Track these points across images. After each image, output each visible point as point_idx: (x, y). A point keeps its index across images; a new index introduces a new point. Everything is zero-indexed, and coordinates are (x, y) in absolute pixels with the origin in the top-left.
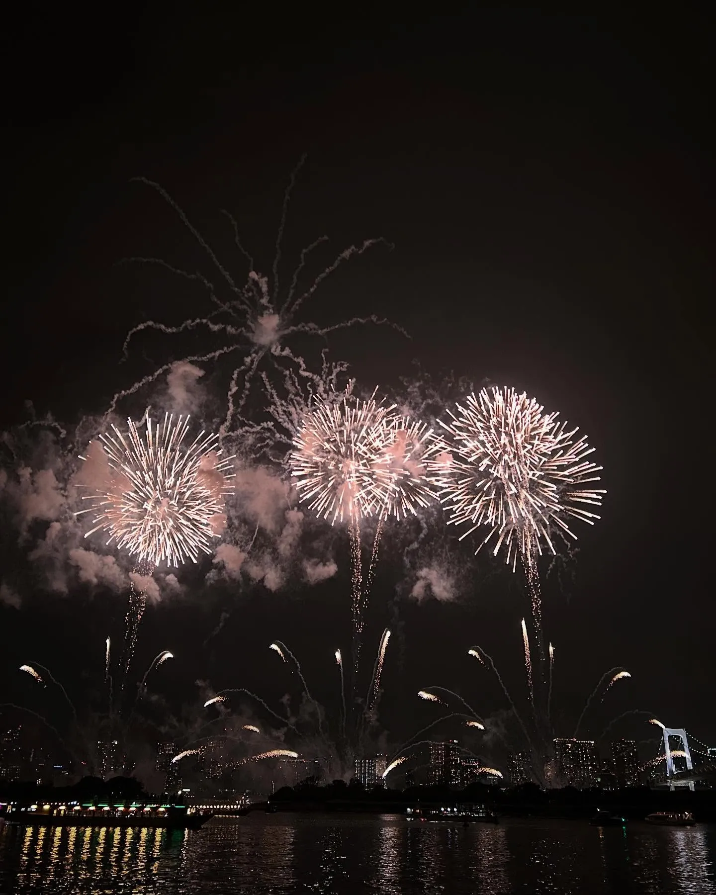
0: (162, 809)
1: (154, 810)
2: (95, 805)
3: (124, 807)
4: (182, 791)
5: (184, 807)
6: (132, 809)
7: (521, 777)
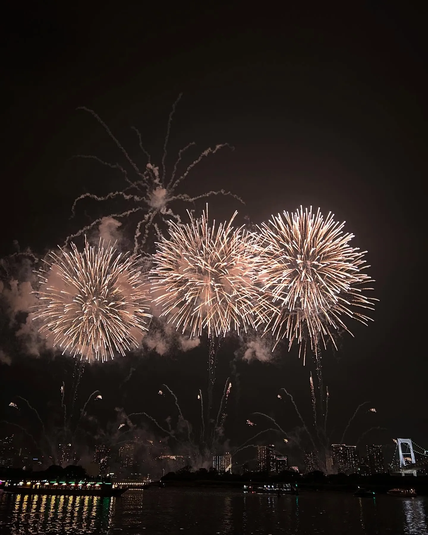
0: (97, 485)
1: (93, 485)
2: (58, 482)
3: (75, 483)
4: (109, 475)
5: (110, 484)
6: (79, 485)
7: (312, 467)
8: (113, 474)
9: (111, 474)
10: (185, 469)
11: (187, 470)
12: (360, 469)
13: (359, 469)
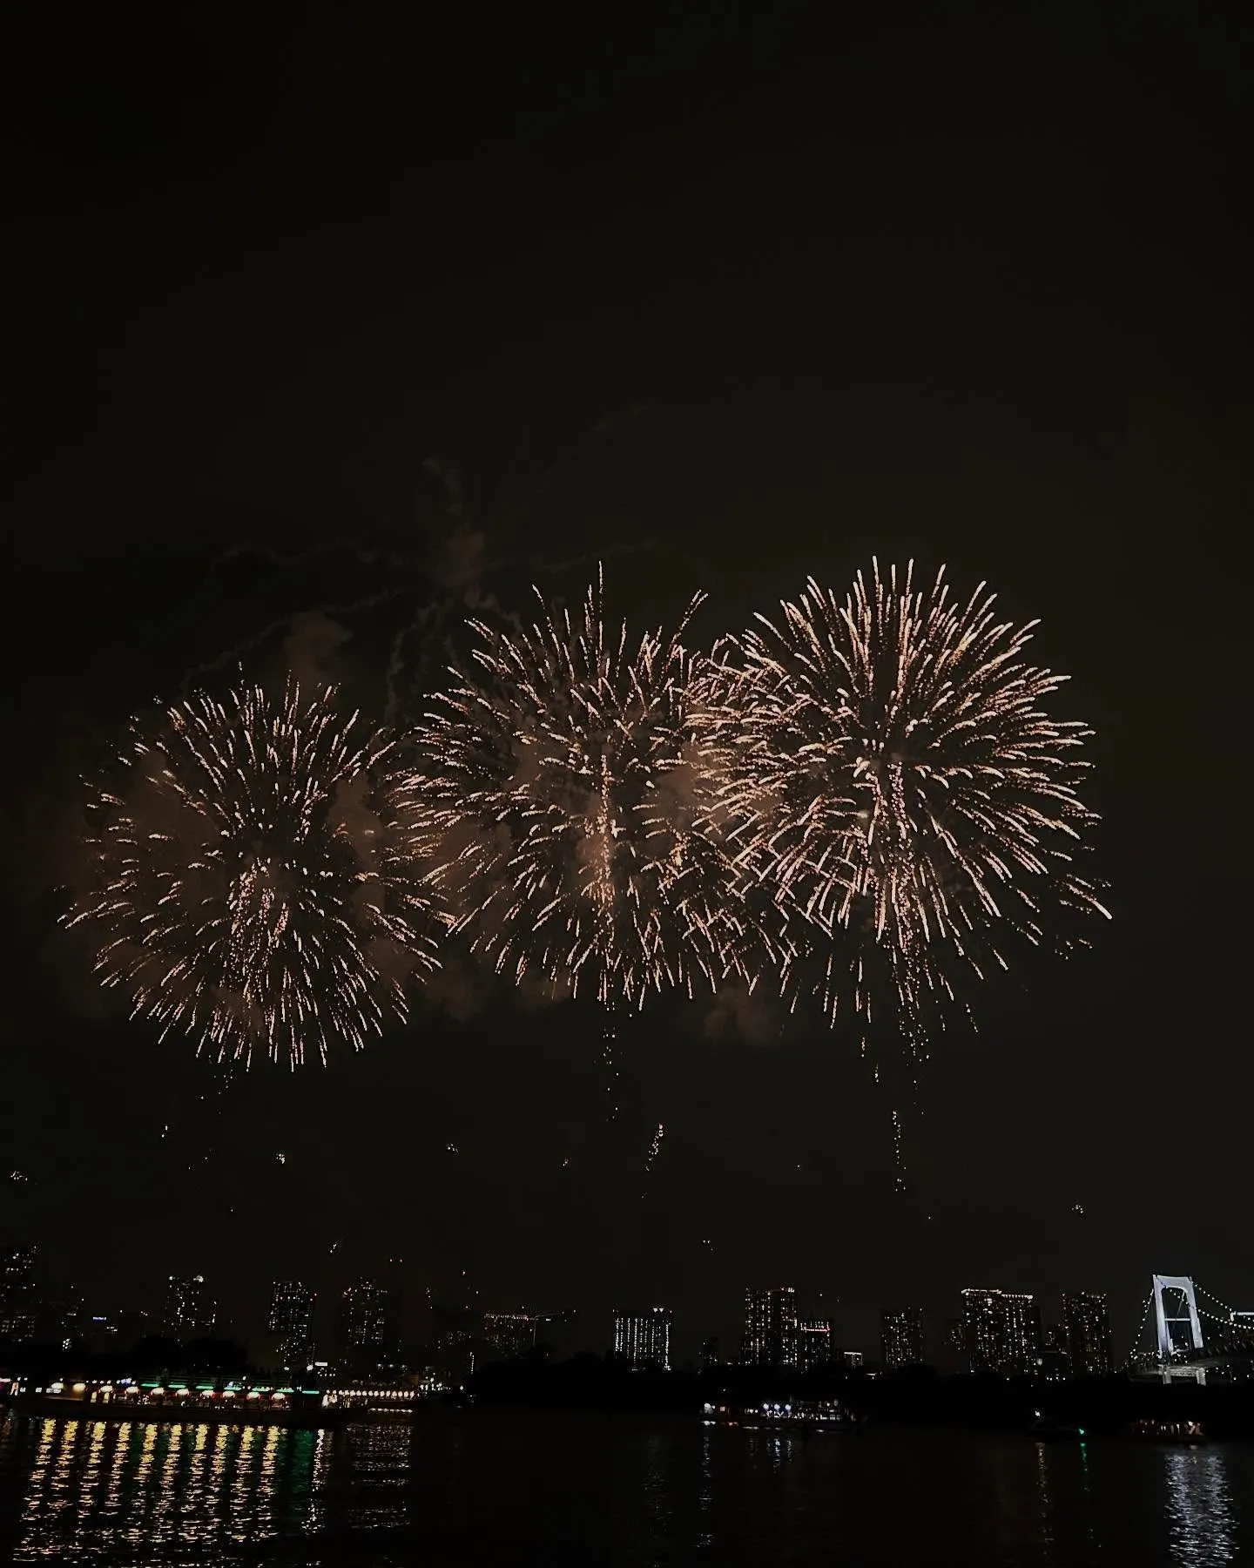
0: (278, 1396)
1: (265, 1396)
3: (214, 1390)
4: (314, 1366)
5: (317, 1393)
7: (905, 1355)
9: (318, 1364)
10: (534, 1355)
11: (539, 1357)
12: (1043, 1362)
13: (1040, 1362)
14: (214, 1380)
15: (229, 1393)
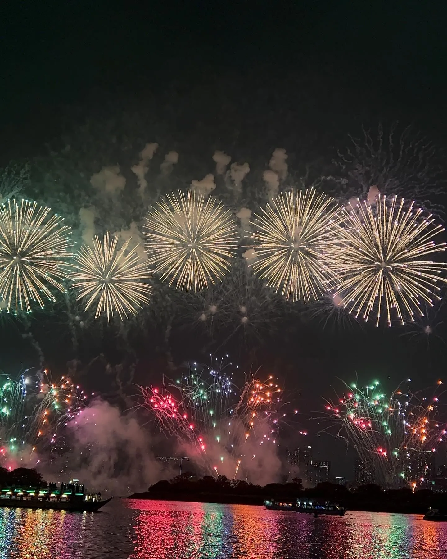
0: (64, 496)
1: (58, 496)
2: (12, 490)
3: (35, 493)
4: (73, 481)
5: (82, 494)
6: (40, 495)
7: (366, 479)
8: (77, 480)
9: (74, 480)
10: (183, 477)
11: (185, 478)
12: (435, 483)
13: (433, 483)
14: (36, 488)
15: (42, 494)
